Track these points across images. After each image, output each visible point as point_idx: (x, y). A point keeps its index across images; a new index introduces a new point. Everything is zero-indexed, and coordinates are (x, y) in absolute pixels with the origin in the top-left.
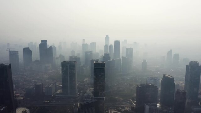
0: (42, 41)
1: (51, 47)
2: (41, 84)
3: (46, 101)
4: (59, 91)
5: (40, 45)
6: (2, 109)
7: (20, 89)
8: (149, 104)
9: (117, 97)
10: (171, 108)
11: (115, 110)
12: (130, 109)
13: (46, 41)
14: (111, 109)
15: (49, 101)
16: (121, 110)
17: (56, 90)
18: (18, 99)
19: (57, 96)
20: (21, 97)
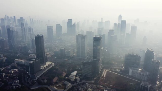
0: (69, 19)
1: (74, 24)
2: (63, 48)
3: (66, 60)
4: (75, 54)
5: (67, 22)
6: (37, 61)
7: (51, 51)
8: (133, 68)
9: (113, 62)
10: (147, 73)
11: (109, 70)
12: (120, 71)
13: (72, 20)
14: (106, 69)
15: (67, 60)
16: (113, 70)
17: (73, 54)
18: (48, 56)
19: (73, 57)
20: (50, 55)
